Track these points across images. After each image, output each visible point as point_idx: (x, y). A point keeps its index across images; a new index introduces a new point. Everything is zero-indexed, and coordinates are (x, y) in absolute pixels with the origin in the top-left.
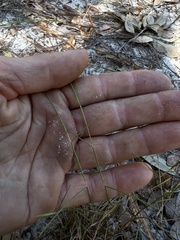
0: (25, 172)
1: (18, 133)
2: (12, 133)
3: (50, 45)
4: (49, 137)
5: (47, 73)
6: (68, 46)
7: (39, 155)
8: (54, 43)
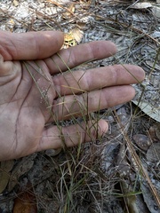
0: (14, 115)
1: (10, 84)
2: (6, 83)
3: (50, 14)
4: (33, 91)
5: (34, 43)
6: (68, 14)
7: (26, 104)
8: (55, 12)
